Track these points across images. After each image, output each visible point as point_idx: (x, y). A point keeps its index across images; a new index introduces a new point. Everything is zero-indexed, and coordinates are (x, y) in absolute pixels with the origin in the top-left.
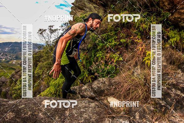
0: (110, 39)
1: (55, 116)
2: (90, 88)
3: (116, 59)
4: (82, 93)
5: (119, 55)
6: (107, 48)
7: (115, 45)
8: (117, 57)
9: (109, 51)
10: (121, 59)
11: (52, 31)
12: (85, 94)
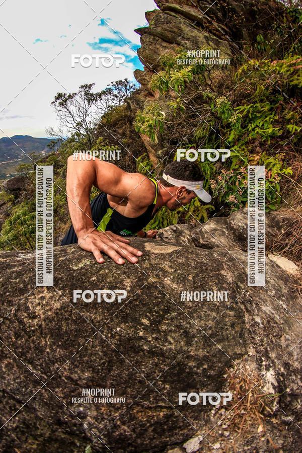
0: (259, 120)
1: (207, 283)
2: (225, 228)
3: (275, 168)
4: (203, 239)
5: (283, 160)
6: (253, 140)
7: (272, 136)
8: (279, 166)
9: (258, 149)
10: (289, 170)
11: (91, 98)
12: (214, 243)
